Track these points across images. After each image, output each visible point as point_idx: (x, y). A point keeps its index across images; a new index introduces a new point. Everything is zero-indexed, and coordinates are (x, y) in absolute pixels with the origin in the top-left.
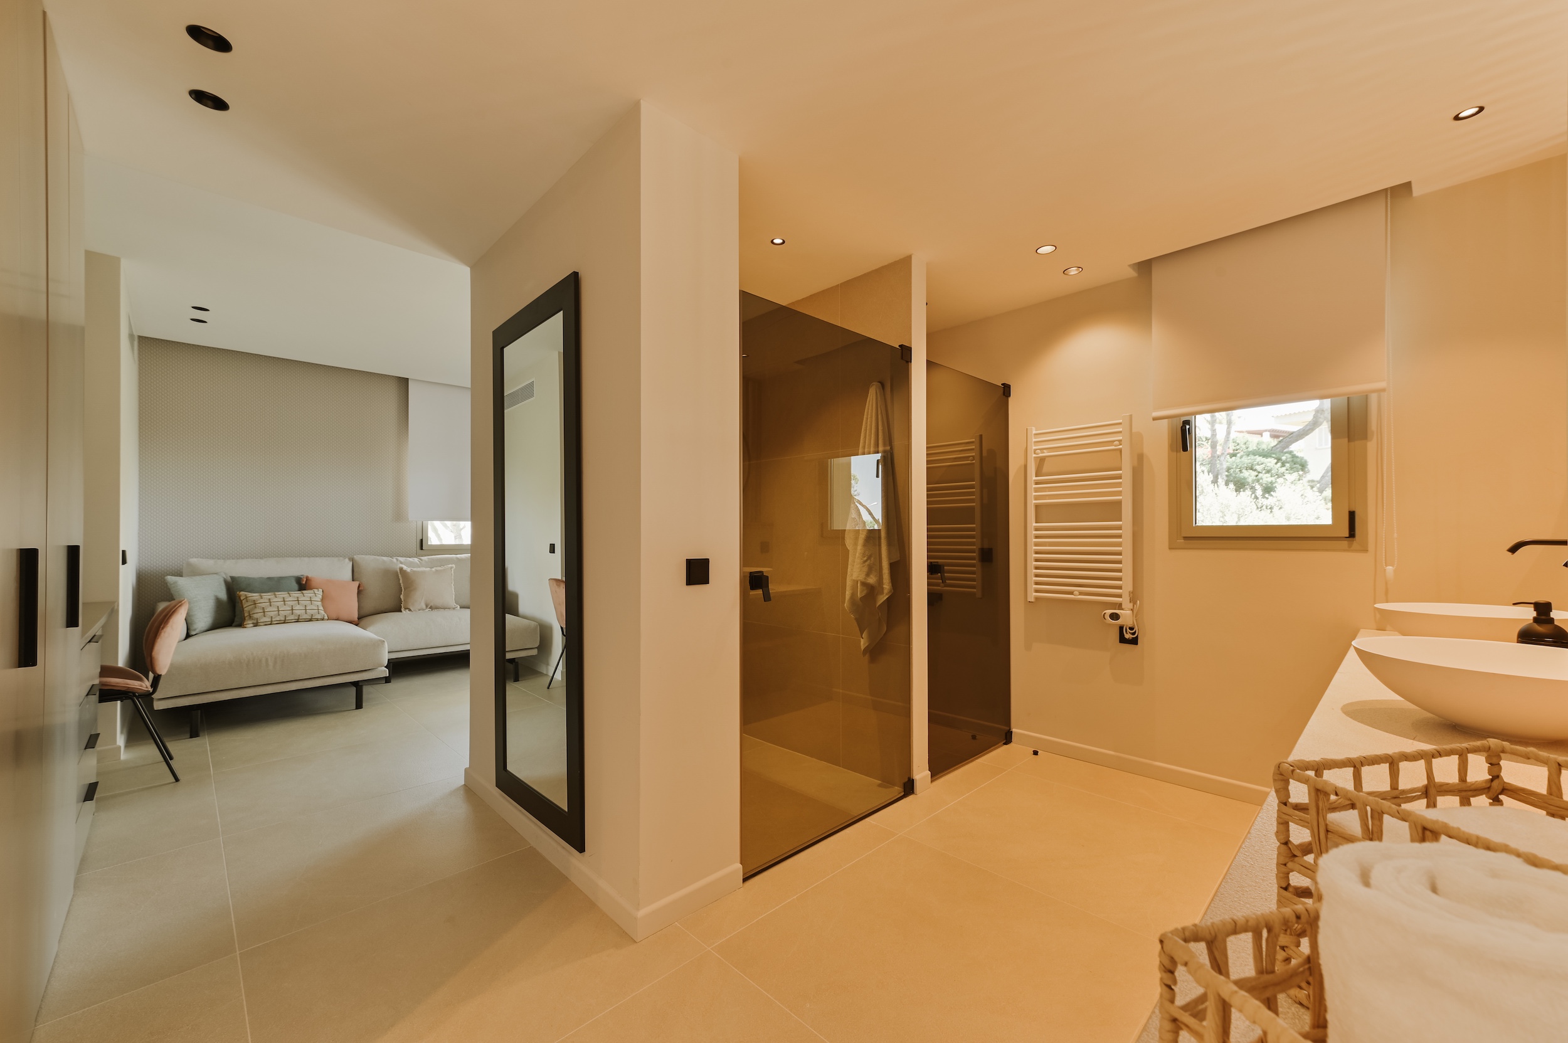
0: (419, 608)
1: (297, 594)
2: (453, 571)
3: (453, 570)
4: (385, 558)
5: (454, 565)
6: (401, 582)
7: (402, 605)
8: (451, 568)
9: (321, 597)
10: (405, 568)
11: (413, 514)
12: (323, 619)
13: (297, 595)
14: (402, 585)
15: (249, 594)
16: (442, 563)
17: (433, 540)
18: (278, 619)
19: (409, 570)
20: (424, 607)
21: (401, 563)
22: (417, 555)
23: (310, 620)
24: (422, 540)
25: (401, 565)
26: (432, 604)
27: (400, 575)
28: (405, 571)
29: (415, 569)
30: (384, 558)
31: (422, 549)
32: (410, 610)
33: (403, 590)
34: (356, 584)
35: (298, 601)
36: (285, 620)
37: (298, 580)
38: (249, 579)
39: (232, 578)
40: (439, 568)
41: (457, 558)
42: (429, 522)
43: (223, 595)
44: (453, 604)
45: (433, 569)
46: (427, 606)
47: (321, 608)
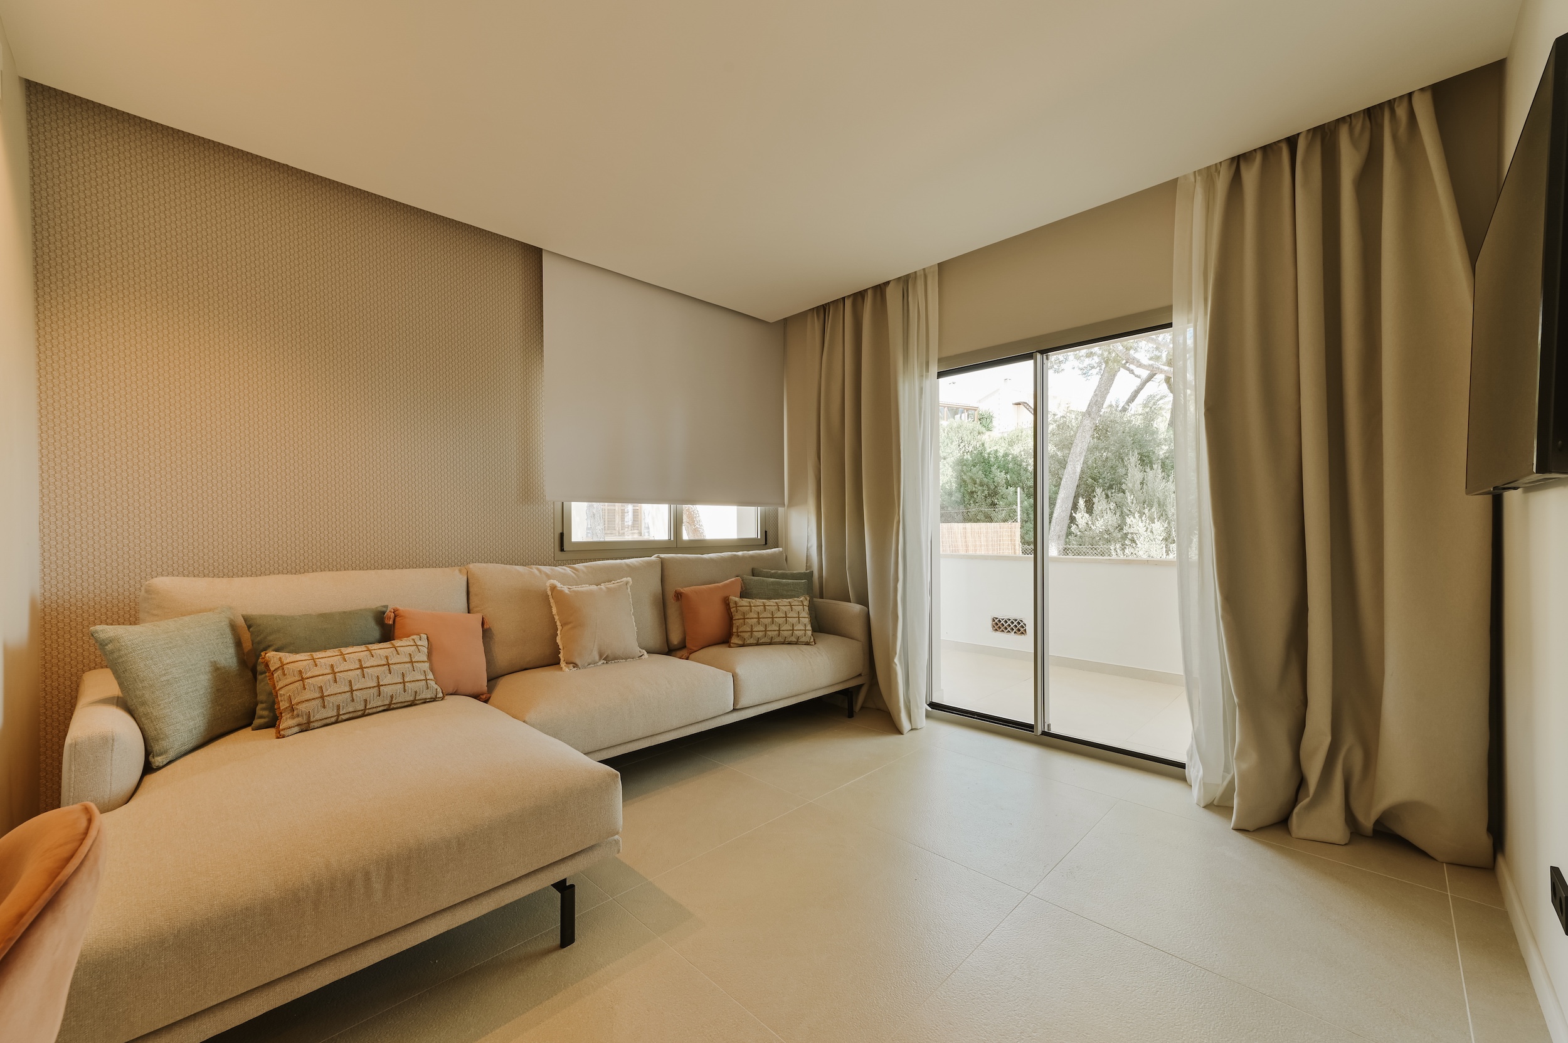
0: (589, 661)
1: (382, 650)
2: (629, 590)
3: (628, 586)
4: (520, 568)
5: (629, 579)
6: (554, 611)
7: (561, 656)
8: (627, 583)
9: (426, 650)
10: (559, 585)
11: (551, 489)
12: (434, 700)
13: (383, 653)
14: (556, 618)
15: (287, 657)
16: (610, 575)
17: (580, 532)
18: (351, 709)
19: (565, 589)
20: (597, 658)
21: (549, 577)
22: (556, 563)
23: (412, 704)
24: (562, 535)
25: (552, 581)
26: (608, 652)
27: (552, 601)
28: (561, 592)
29: (574, 588)
30: (517, 567)
31: (562, 550)
32: (576, 665)
33: (559, 627)
34: (475, 620)
35: (388, 665)
36: (365, 709)
37: (380, 617)
38: (283, 618)
39: (246, 619)
40: (610, 585)
41: (628, 565)
42: (572, 503)
43: (228, 657)
44: (637, 650)
45: (603, 586)
46: (601, 656)
47: (430, 676)
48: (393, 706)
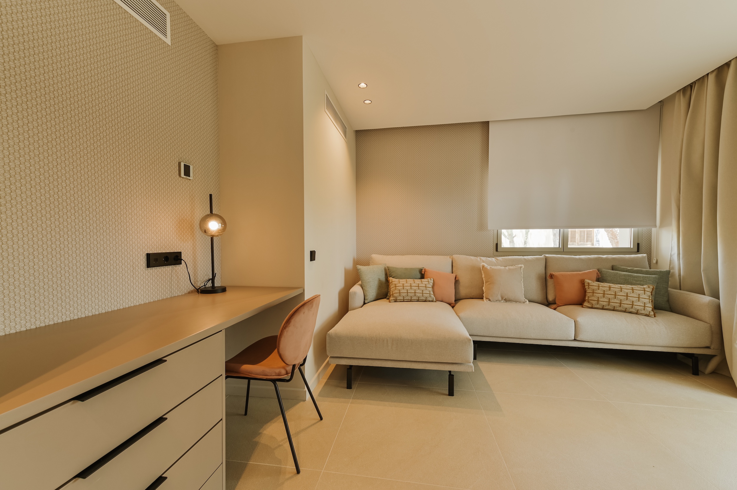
0: (497, 299)
1: (418, 281)
2: (522, 270)
3: (522, 269)
4: (472, 258)
5: (523, 265)
6: (483, 276)
7: (484, 295)
8: (521, 267)
9: (432, 284)
10: (486, 265)
11: (491, 225)
12: (432, 301)
13: (418, 282)
14: (484, 279)
15: (394, 280)
16: (514, 263)
17: (505, 243)
18: (407, 299)
19: (489, 267)
20: (500, 299)
21: (483, 262)
22: (494, 256)
23: (425, 301)
24: (497, 244)
25: (483, 264)
26: (506, 297)
27: (482, 271)
28: (486, 268)
29: (493, 267)
30: (472, 257)
31: (497, 251)
32: (490, 300)
33: (485, 283)
34: (454, 275)
35: (418, 286)
36: (411, 299)
37: (421, 271)
38: (396, 268)
39: (388, 267)
40: (511, 267)
41: (525, 259)
42: (502, 230)
43: (383, 278)
44: (523, 298)
45: (507, 268)
46: (502, 298)
47: (432, 293)
48: (419, 300)
